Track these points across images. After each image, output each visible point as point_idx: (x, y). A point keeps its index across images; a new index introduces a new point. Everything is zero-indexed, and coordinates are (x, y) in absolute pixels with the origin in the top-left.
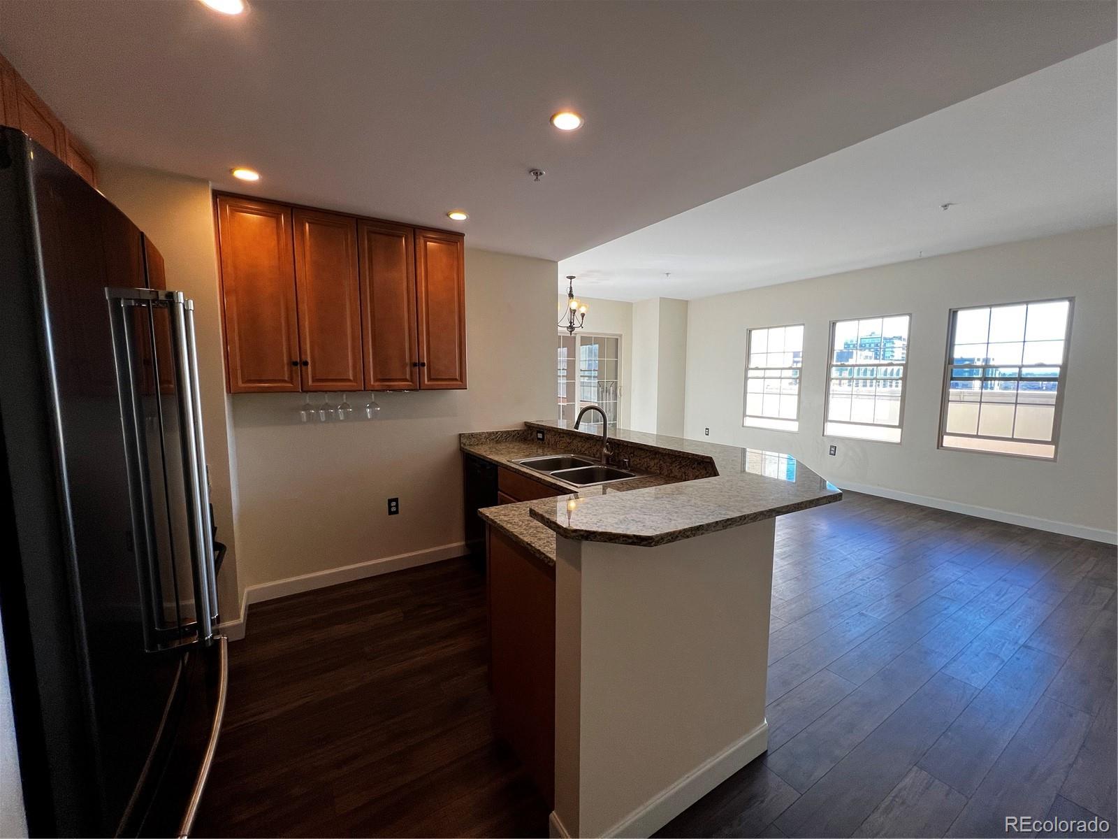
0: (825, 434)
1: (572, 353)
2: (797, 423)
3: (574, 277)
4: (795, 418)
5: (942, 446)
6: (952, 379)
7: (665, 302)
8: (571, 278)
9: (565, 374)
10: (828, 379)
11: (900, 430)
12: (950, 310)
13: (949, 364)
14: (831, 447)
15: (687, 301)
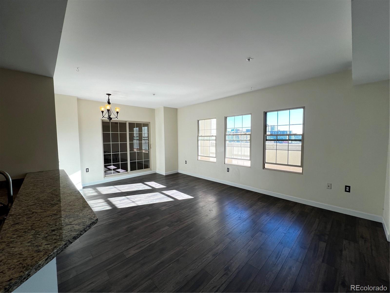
0: (225, 163)
1: (140, 130)
2: (215, 159)
3: (110, 95)
4: (215, 156)
5: (265, 168)
6: (267, 140)
7: (166, 109)
8: (109, 95)
9: (138, 139)
10: (225, 140)
11: (250, 161)
12: (264, 112)
13: (265, 134)
14: (228, 168)
15: (177, 109)
